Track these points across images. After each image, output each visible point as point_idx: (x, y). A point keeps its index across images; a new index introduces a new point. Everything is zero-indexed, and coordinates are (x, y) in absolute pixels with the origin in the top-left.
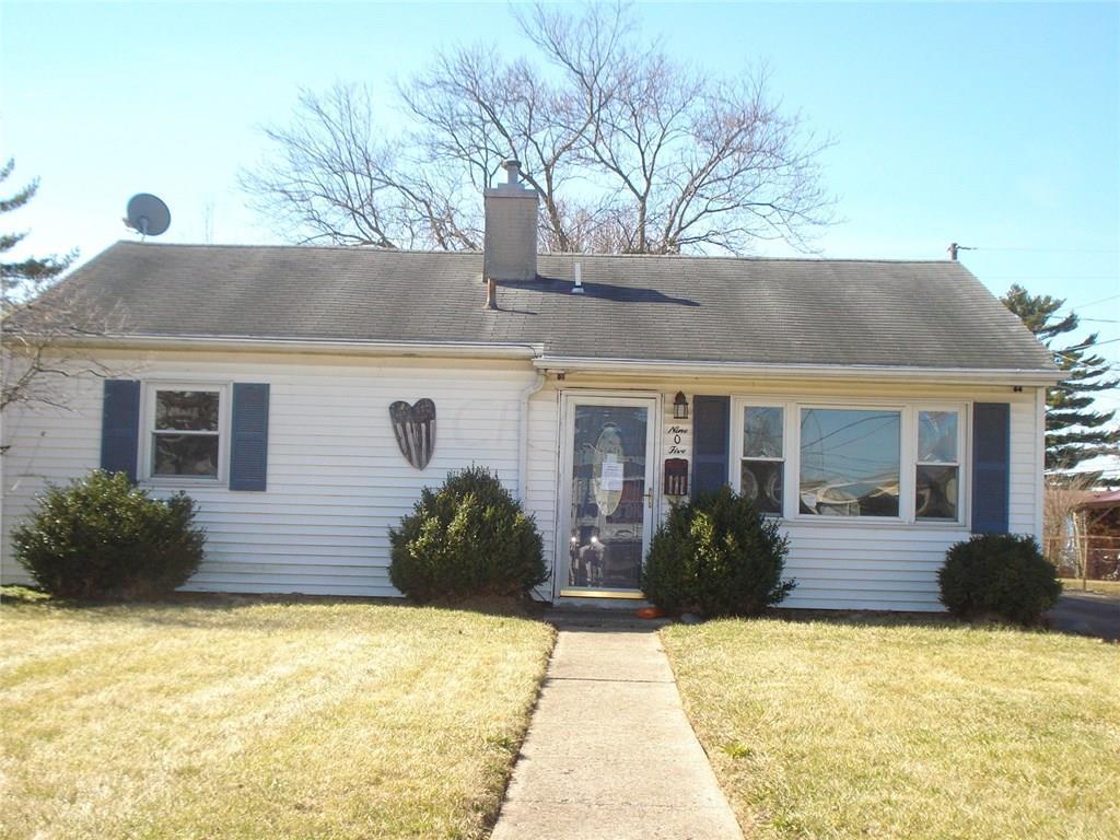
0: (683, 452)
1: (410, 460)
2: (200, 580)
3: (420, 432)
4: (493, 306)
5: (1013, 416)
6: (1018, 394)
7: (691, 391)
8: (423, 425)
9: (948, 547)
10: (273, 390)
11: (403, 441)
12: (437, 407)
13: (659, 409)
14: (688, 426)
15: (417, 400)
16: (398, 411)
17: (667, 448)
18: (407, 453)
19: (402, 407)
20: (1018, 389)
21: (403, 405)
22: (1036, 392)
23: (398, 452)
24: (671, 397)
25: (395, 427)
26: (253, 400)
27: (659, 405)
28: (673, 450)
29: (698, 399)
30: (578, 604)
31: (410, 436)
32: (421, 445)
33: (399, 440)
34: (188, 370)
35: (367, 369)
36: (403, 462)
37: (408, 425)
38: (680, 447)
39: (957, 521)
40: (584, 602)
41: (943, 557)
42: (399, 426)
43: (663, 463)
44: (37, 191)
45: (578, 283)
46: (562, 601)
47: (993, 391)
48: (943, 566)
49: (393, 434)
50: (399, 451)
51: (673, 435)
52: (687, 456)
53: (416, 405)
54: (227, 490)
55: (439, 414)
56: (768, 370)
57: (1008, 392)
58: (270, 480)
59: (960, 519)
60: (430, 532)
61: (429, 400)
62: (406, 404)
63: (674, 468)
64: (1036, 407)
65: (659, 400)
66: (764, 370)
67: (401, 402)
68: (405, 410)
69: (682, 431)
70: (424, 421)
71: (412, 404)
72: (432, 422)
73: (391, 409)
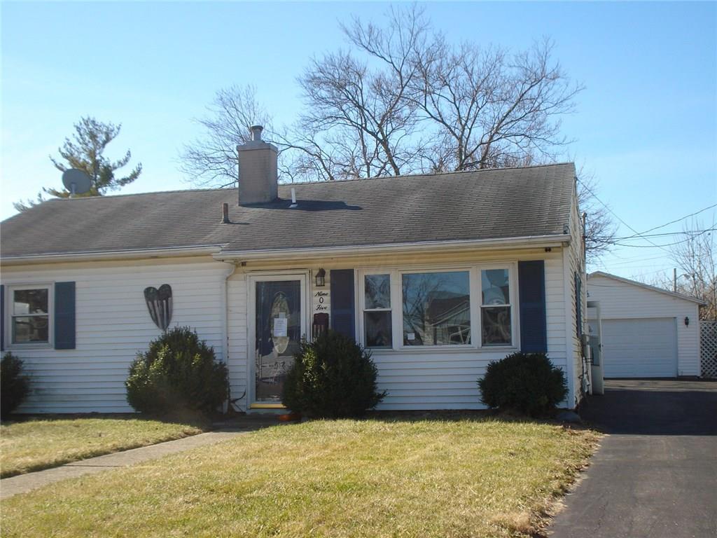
0: (325, 308)
1: (157, 324)
2: (41, 406)
3: (163, 306)
4: (227, 221)
5: (547, 269)
6: (548, 254)
7: (329, 267)
8: (164, 301)
9: (486, 364)
10: (77, 285)
11: (153, 312)
12: (172, 289)
13: (308, 281)
14: (327, 290)
15: (160, 286)
16: (150, 294)
17: (315, 306)
18: (155, 320)
19: (151, 291)
20: (548, 250)
21: (152, 289)
22: (562, 251)
23: (150, 320)
24: (316, 272)
25: (148, 304)
26: (66, 292)
27: (308, 278)
28: (319, 308)
29: (333, 272)
30: (262, 412)
31: (157, 309)
32: (163, 315)
33: (150, 312)
34: (29, 277)
35: (130, 268)
36: (154, 326)
37: (155, 302)
38: (323, 305)
39: (511, 345)
40: (266, 411)
41: (485, 371)
42: (150, 303)
43: (312, 316)
44: (142, 170)
45: (294, 201)
46: (252, 411)
47: (531, 252)
48: (483, 377)
49: (147, 308)
50: (151, 318)
51: (318, 298)
52: (328, 311)
53: (160, 289)
54: (53, 349)
55: (174, 294)
56: (359, 250)
57: (541, 252)
58: (78, 341)
59: (513, 344)
60: (141, 371)
61: (167, 285)
62: (154, 288)
63: (319, 319)
64: (563, 262)
65: (308, 275)
66: (356, 250)
67: (150, 288)
68: (153, 293)
69: (324, 294)
70: (165, 299)
71: (158, 288)
72: (169, 299)
73: (145, 292)
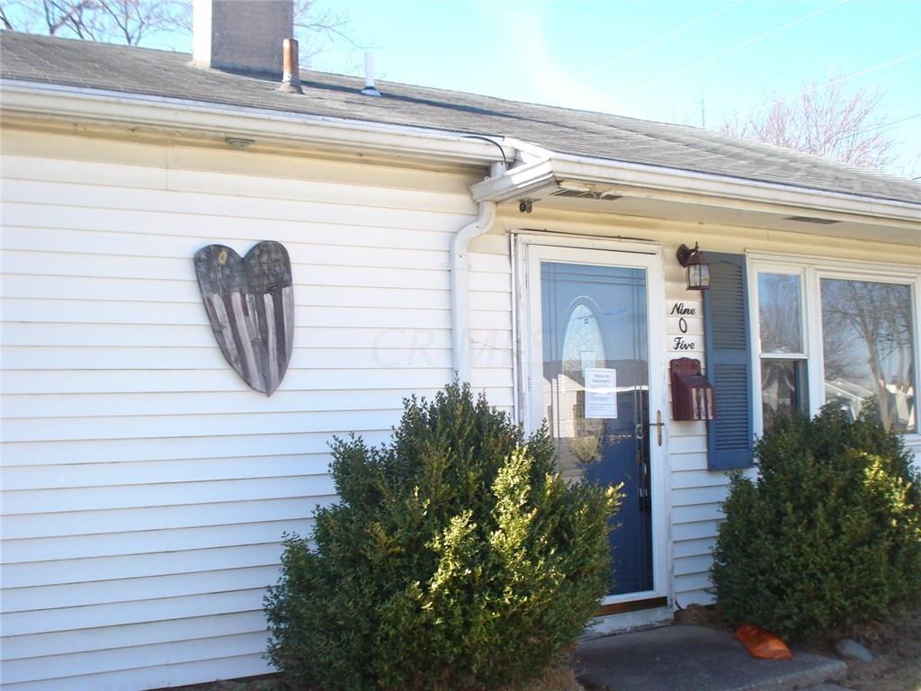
0: (691, 346)
1: (246, 378)
3: (262, 314)
8: (268, 298)
11: (228, 333)
12: (292, 260)
14: (693, 300)
15: (251, 244)
16: (214, 265)
17: (672, 341)
18: (235, 359)
19: (221, 259)
21: (224, 254)
23: (214, 359)
24: (672, 253)
25: (208, 303)
28: (680, 345)
31: (241, 321)
32: (265, 342)
33: (217, 331)
36: (227, 381)
37: (236, 296)
38: (687, 339)
42: (217, 300)
43: (667, 366)
49: (201, 318)
50: (217, 355)
51: (676, 320)
52: (696, 354)
53: (251, 254)
55: (299, 274)
61: (277, 245)
62: (231, 252)
63: (681, 374)
67: (219, 248)
68: (228, 264)
69: (687, 311)
70: (269, 290)
71: (242, 250)
72: (286, 290)
73: (197, 260)
